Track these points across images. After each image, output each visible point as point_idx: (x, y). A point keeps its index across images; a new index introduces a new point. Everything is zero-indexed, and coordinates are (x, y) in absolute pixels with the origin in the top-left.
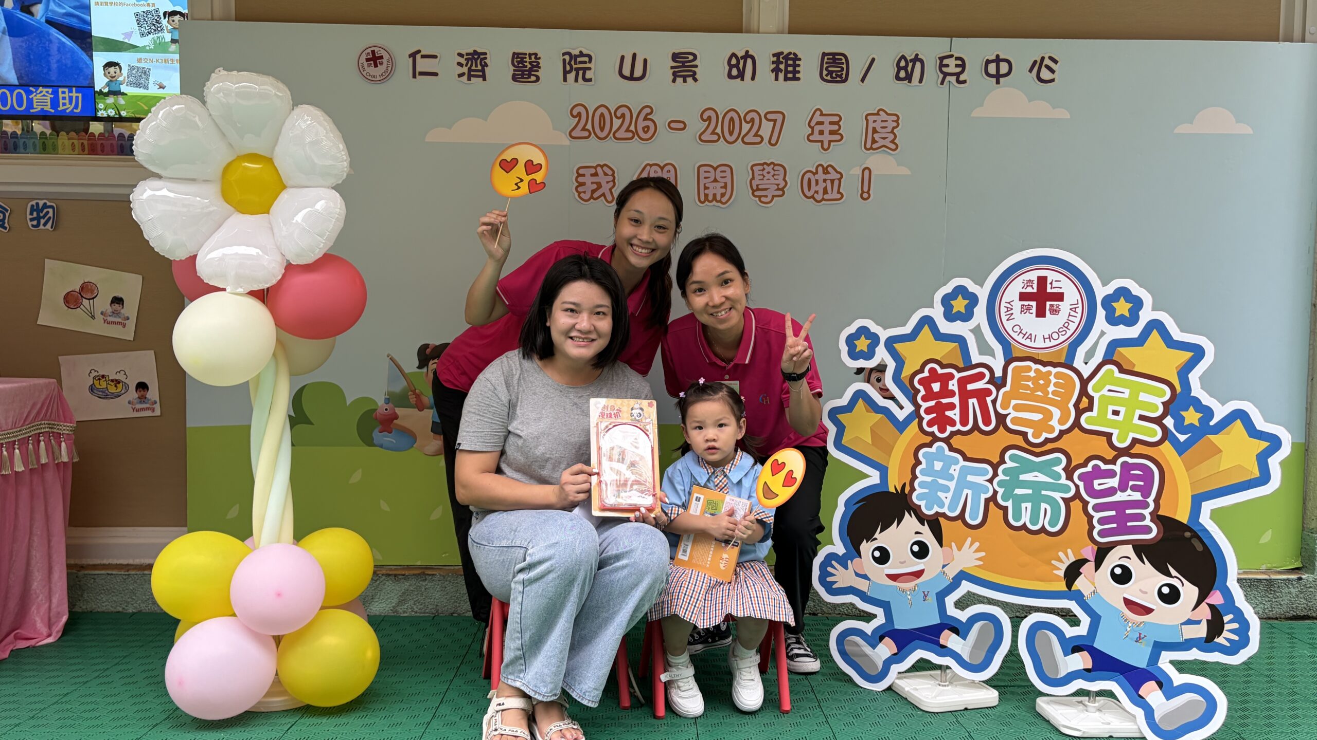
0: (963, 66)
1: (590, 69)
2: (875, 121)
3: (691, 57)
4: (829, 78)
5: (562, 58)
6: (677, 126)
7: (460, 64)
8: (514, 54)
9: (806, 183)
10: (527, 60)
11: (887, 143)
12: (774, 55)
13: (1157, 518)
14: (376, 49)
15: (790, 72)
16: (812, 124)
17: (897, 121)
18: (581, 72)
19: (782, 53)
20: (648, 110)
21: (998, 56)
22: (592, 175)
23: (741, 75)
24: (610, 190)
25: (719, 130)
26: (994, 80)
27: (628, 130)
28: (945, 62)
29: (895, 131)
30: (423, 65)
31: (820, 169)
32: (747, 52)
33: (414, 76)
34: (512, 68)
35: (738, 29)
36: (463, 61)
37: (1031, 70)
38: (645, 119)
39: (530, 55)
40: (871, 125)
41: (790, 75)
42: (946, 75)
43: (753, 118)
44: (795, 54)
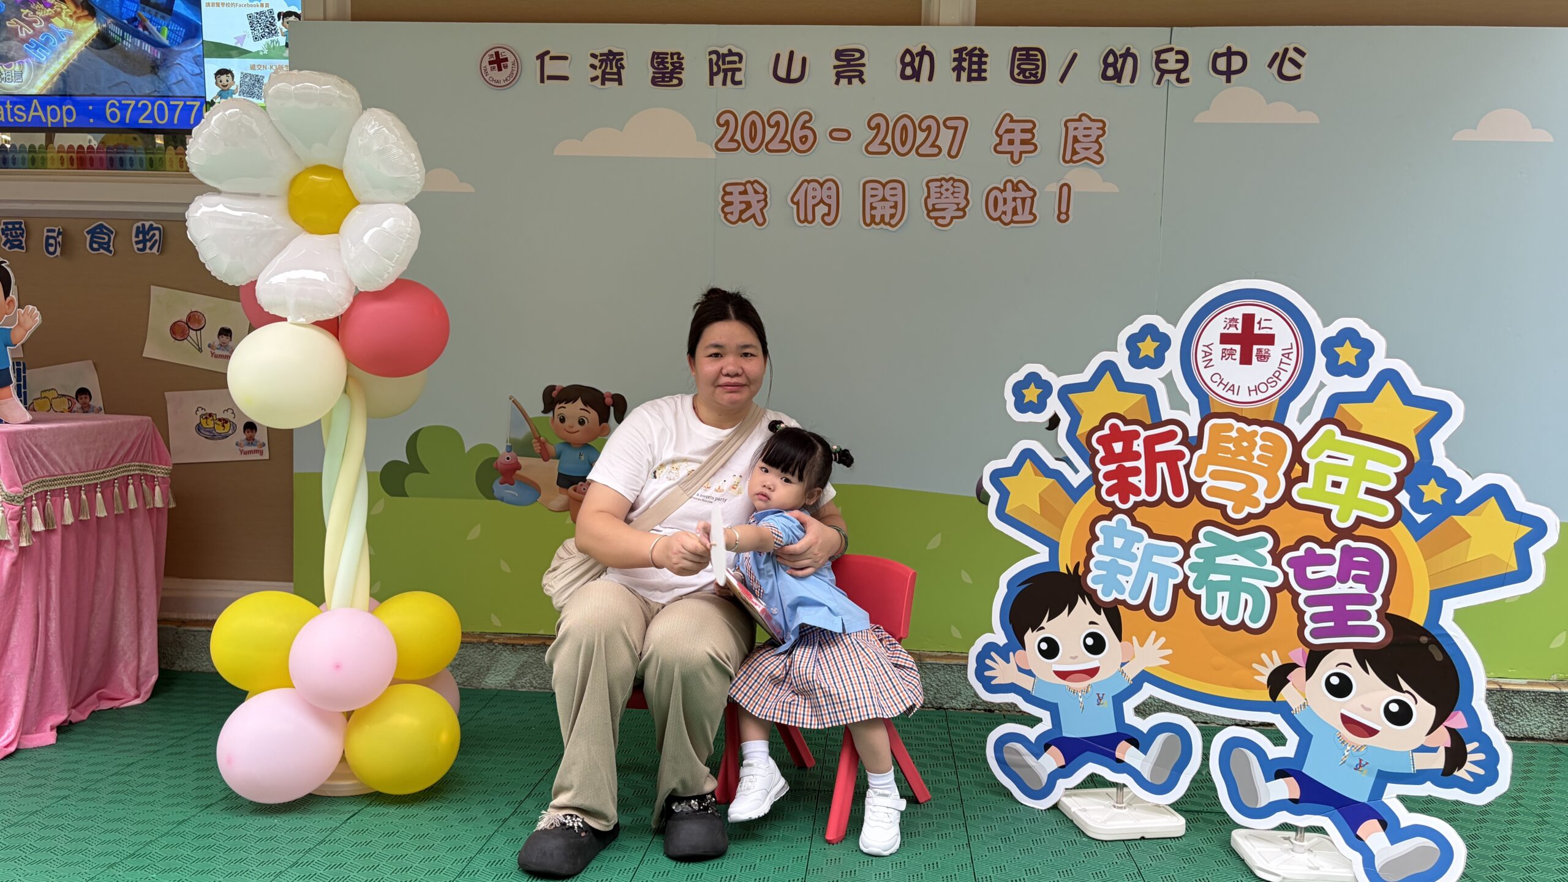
0: (1185, 61)
1: (739, 70)
2: (1076, 129)
3: (857, 55)
4: (1021, 77)
5: (708, 58)
6: (841, 135)
7: (593, 66)
8: (654, 53)
9: (992, 203)
10: (669, 60)
11: (1090, 154)
12: (956, 51)
13: (1385, 616)
14: (500, 51)
15: (975, 71)
16: (1001, 132)
17: (1103, 129)
18: (730, 74)
19: (965, 48)
20: (806, 117)
21: (1229, 48)
22: (740, 193)
23: (916, 75)
24: (762, 210)
25: (889, 140)
26: (1224, 78)
27: (782, 141)
28: (1163, 56)
29: (1100, 140)
30: (552, 68)
31: (1009, 185)
32: (924, 47)
33: (542, 81)
34: (651, 70)
35: (915, 19)
36: (596, 63)
37: (1270, 65)
38: (803, 127)
39: (672, 54)
40: (1071, 133)
41: (974, 75)
42: (1163, 72)
43: (929, 126)
44: (981, 50)
